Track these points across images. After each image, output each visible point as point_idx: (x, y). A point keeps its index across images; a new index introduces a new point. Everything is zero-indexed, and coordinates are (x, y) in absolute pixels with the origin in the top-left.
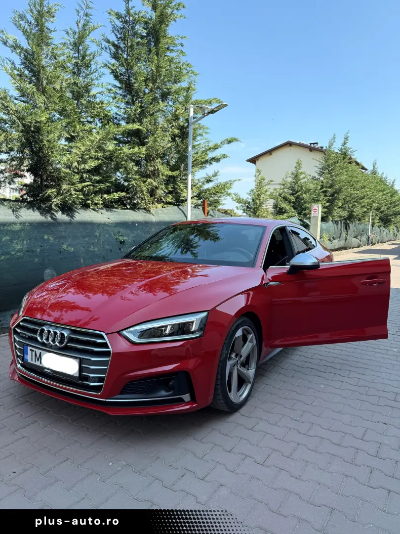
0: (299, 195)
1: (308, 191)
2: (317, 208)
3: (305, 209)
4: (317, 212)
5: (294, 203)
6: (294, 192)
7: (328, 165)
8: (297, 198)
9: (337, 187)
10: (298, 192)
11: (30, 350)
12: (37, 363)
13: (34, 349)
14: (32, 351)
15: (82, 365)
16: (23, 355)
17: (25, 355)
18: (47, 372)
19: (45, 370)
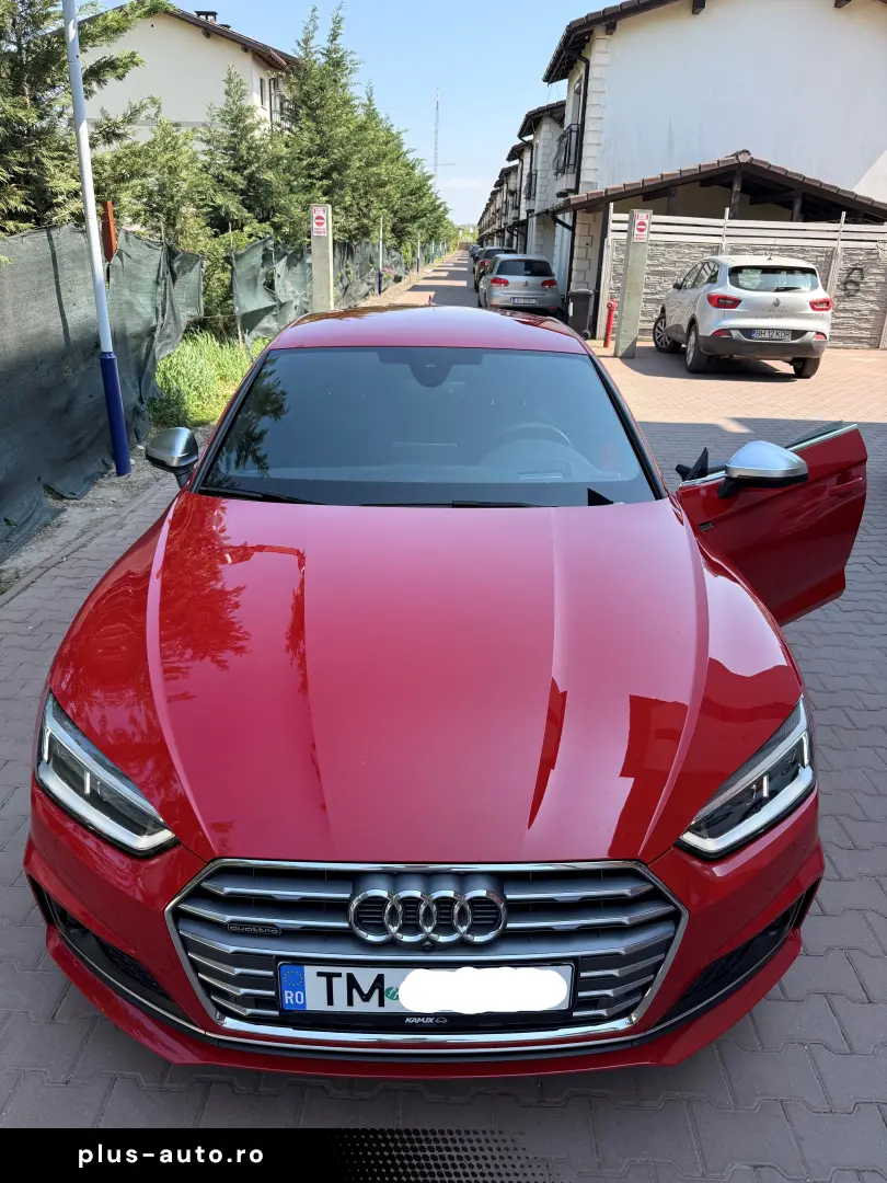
0: (253, 172)
1: (274, 163)
2: (324, 216)
3: (274, 210)
4: (325, 226)
5: (243, 192)
6: (241, 164)
7: (307, 94)
8: (251, 179)
9: (337, 153)
10: (250, 163)
11: (319, 974)
12: (360, 1006)
13: (344, 971)
14: (329, 977)
15: (583, 975)
16: (277, 993)
17: (286, 992)
18: (421, 1023)
19: (408, 1020)
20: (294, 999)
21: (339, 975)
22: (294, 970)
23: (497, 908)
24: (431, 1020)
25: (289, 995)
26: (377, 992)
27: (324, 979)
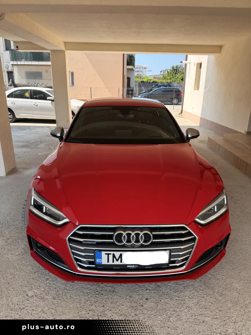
11: (106, 254)
12: (116, 263)
13: (112, 253)
14: (108, 254)
15: (172, 254)
16: (95, 260)
17: (97, 259)
18: (131, 267)
19: (128, 266)
20: (99, 261)
21: (111, 254)
22: (99, 253)
23: (150, 236)
24: (134, 266)
25: (98, 260)
26: (120, 259)
27: (107, 255)
